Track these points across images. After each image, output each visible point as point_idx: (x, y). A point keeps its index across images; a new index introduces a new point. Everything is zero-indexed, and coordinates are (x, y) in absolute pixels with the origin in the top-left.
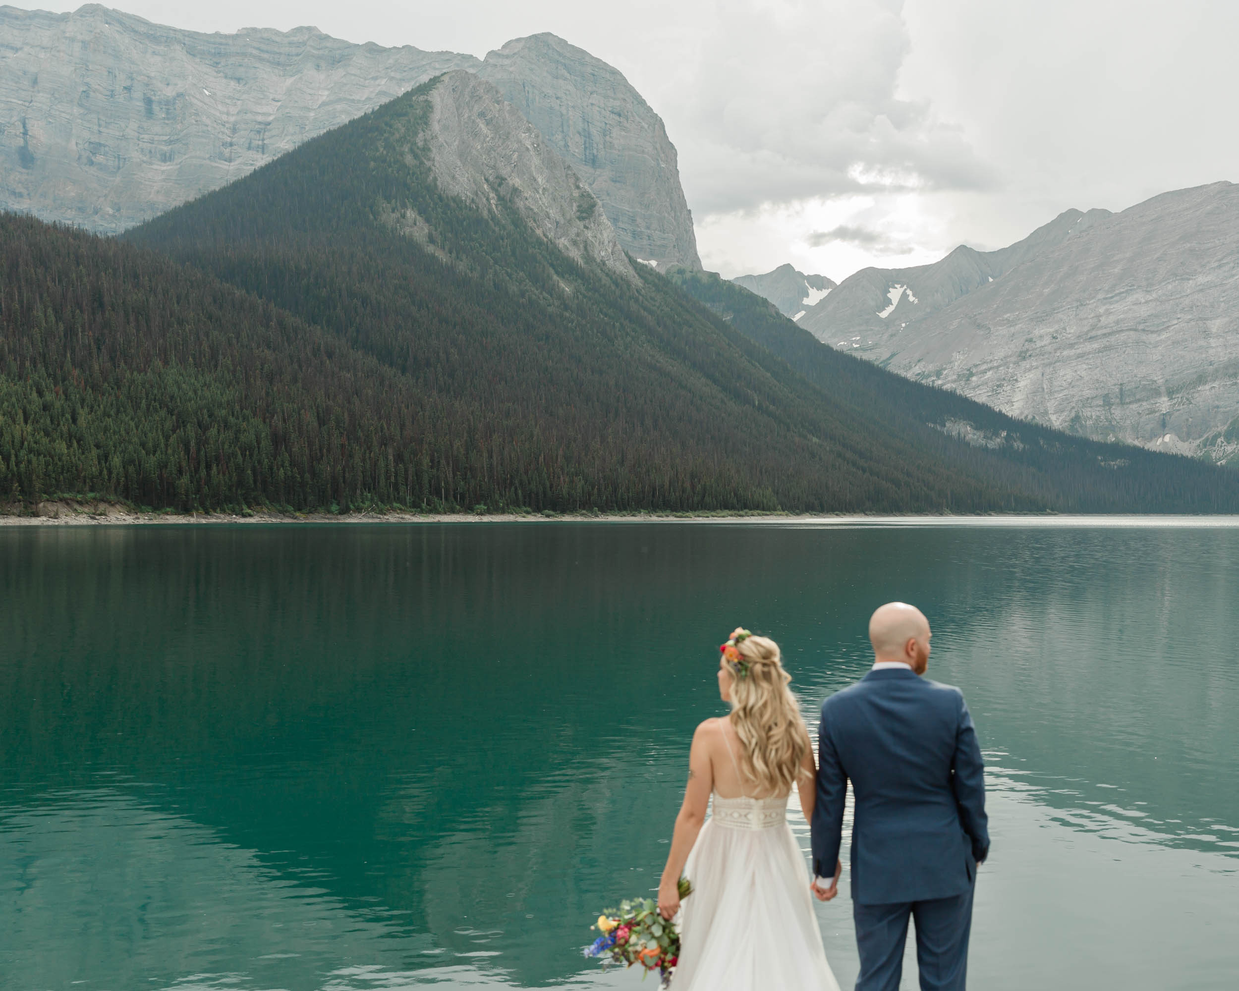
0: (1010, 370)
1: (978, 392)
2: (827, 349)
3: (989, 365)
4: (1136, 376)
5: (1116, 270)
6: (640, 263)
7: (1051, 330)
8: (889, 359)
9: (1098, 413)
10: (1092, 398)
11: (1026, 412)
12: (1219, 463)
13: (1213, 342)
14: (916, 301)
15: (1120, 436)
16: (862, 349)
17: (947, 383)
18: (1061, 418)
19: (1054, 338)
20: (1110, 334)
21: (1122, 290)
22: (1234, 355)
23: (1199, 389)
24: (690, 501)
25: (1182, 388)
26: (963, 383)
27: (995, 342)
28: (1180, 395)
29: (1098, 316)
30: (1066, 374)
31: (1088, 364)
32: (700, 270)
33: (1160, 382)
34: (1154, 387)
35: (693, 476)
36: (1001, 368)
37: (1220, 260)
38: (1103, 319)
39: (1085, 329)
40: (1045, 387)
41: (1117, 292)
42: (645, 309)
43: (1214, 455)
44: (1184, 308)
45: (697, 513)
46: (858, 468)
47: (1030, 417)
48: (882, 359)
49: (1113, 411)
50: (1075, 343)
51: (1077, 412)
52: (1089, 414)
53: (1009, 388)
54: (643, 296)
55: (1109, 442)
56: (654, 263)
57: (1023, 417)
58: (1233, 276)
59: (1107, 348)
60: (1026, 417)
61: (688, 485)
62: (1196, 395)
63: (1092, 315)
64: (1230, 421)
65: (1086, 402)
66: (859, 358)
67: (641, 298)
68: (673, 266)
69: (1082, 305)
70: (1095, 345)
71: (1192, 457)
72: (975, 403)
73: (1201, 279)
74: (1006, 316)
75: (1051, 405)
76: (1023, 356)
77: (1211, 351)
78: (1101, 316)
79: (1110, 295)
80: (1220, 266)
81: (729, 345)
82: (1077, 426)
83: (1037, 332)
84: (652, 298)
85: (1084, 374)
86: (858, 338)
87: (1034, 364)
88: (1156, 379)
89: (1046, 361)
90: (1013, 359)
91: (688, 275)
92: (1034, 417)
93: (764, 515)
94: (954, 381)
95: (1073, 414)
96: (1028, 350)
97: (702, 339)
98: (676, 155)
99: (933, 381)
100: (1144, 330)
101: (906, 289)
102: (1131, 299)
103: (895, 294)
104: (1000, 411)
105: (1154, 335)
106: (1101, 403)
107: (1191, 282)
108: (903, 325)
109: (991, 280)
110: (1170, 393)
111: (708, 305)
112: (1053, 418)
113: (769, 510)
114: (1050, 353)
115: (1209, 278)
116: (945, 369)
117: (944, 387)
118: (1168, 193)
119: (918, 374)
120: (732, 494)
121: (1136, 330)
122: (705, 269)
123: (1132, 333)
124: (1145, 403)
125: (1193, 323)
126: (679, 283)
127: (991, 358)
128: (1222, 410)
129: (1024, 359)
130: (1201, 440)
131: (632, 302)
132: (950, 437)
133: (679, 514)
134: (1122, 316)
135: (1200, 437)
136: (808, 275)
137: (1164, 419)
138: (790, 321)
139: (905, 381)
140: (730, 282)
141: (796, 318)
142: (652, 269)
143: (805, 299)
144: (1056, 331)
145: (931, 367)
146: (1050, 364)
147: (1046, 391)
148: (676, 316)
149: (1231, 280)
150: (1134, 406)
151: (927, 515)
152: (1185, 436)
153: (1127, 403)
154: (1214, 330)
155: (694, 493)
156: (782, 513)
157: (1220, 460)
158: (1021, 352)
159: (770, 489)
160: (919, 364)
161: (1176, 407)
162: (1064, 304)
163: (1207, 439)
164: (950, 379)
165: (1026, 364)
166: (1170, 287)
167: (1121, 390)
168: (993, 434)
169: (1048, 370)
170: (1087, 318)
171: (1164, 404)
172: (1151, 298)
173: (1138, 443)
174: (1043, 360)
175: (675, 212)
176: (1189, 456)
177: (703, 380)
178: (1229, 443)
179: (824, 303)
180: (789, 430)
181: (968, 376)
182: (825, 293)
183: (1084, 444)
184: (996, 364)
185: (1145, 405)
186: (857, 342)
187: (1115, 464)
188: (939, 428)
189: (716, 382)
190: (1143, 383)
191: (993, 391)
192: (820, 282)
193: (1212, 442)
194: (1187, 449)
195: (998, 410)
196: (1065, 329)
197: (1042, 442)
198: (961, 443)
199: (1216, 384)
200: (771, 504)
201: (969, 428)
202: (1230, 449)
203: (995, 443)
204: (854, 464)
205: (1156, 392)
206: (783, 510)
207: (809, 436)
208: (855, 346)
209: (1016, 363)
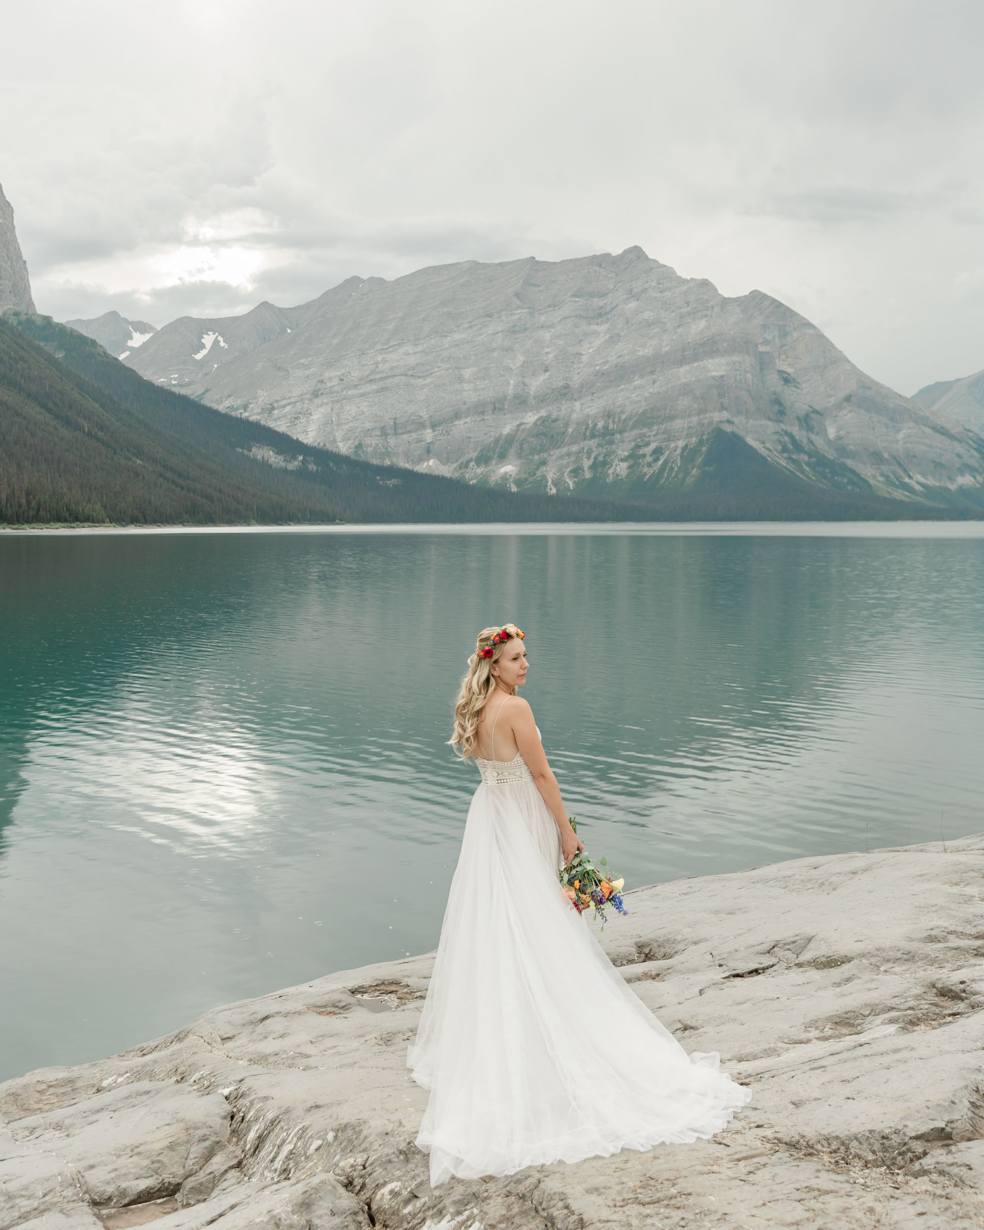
0: (306, 406)
1: (279, 423)
2: (149, 385)
3: (288, 401)
4: (406, 412)
5: (390, 327)
7: (339, 373)
8: (203, 394)
9: (377, 442)
10: (372, 429)
11: (319, 440)
12: (471, 483)
13: (466, 386)
14: (226, 347)
15: (394, 460)
16: (180, 385)
17: (253, 415)
18: (347, 446)
19: (342, 380)
20: (387, 377)
21: (395, 343)
22: (482, 397)
23: (456, 423)
24: (26, 515)
25: (442, 423)
26: (266, 415)
27: (293, 382)
28: (440, 428)
29: (377, 363)
30: (351, 409)
31: (368, 402)
32: (35, 314)
33: (426, 416)
34: (420, 421)
35: (28, 494)
36: (298, 404)
37: (470, 322)
38: (380, 366)
39: (366, 373)
40: (334, 419)
41: (391, 344)
43: (467, 476)
44: (443, 359)
45: (32, 525)
46: (177, 486)
47: (322, 444)
48: (197, 394)
49: (388, 440)
50: (358, 385)
51: (360, 441)
52: (369, 442)
53: (304, 420)
55: (385, 465)
57: (315, 444)
58: (480, 335)
59: (384, 389)
60: (319, 444)
61: (23, 501)
62: (453, 428)
63: (371, 362)
64: (479, 449)
65: (367, 433)
66: (177, 392)
68: (9, 309)
69: (363, 354)
70: (374, 387)
71: (451, 478)
72: (276, 432)
73: (457, 337)
74: (302, 361)
75: (339, 435)
76: (316, 394)
77: (465, 394)
78: (378, 363)
79: (386, 347)
80: (471, 327)
81: (61, 379)
82: (360, 452)
83: (327, 375)
85: (365, 409)
86: (176, 376)
87: (325, 401)
88: (422, 414)
89: (335, 399)
90: (308, 396)
91: (23, 318)
92: (325, 445)
93: (93, 526)
94: (259, 414)
95: (357, 442)
96: (320, 390)
97: (36, 373)
98: (12, 212)
99: (241, 414)
100: (412, 375)
101: (217, 336)
102: (402, 350)
103: (208, 340)
104: (297, 439)
105: (421, 380)
106: (379, 433)
107: (448, 338)
108: (216, 366)
109: (289, 331)
110: (434, 426)
111: (42, 344)
112: (341, 445)
113: (98, 522)
114: (338, 392)
115: (463, 336)
116: (251, 403)
117: (251, 419)
118: (430, 268)
119: (228, 408)
120: (65, 509)
121: (406, 375)
122: (39, 313)
123: (403, 377)
124: (413, 434)
125: (450, 371)
126: (15, 324)
127: (289, 395)
128: (473, 440)
129: (317, 396)
130: (458, 463)
132: (255, 460)
133: (16, 526)
134: (395, 364)
135: (457, 461)
136: (132, 320)
137: (428, 447)
138: (116, 359)
139: (217, 413)
140: (62, 325)
141: (121, 357)
143: (129, 341)
144: (343, 375)
145: (239, 402)
146: (338, 401)
147: (335, 423)
148: (12, 353)
149: (479, 338)
150: (405, 436)
151: (236, 525)
152: (445, 461)
153: (400, 434)
154: (467, 377)
155: (29, 507)
156: (110, 524)
157: (472, 479)
158: (314, 391)
159: (99, 504)
160: (229, 399)
161: (438, 438)
162: (349, 352)
163: (462, 463)
164: (255, 411)
165: (318, 401)
166: (432, 342)
167: (395, 423)
168: (292, 458)
169: (337, 406)
170: (367, 365)
171: (428, 435)
172: (418, 350)
173: (408, 466)
174: (332, 397)
175: (12, 262)
176: (449, 477)
177: (38, 409)
178: (478, 466)
179: (145, 346)
180: (115, 453)
181: (270, 409)
182: (147, 337)
183: (366, 467)
184: (293, 400)
185: (414, 435)
186: (175, 379)
187: (391, 483)
188: (246, 452)
189: (49, 411)
190: (412, 417)
191: (291, 422)
192: (142, 327)
193: (466, 465)
194: (446, 471)
195: (295, 438)
196: (349, 373)
197: (331, 465)
198: (265, 465)
199: (468, 420)
200: (101, 518)
201: (271, 453)
202: (479, 471)
203: (293, 466)
204: (174, 482)
205: (422, 426)
206: (111, 522)
207: (134, 458)
208: (174, 382)
209: (310, 400)
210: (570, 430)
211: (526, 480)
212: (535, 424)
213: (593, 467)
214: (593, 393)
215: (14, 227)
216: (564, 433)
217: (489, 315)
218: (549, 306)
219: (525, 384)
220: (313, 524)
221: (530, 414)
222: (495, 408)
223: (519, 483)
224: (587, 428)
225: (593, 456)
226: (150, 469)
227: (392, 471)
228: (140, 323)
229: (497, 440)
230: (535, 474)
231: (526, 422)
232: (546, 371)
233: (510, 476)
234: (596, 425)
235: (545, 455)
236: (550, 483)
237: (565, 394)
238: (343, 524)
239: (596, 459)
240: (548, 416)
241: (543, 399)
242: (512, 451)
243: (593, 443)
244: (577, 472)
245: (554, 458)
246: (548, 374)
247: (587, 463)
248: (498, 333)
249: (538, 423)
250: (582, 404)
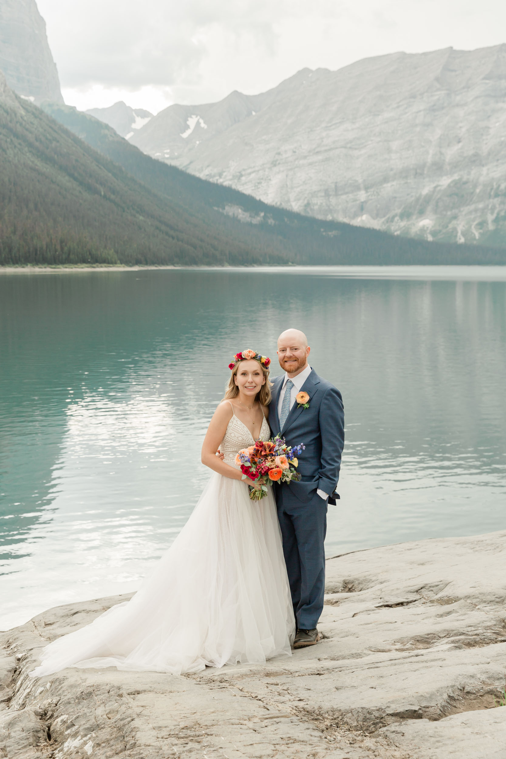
0: (267, 173)
1: (246, 187)
2: (148, 159)
3: (253, 170)
4: (345, 177)
5: (333, 108)
6: (22, 99)
7: (292, 147)
8: (189, 165)
9: (322, 201)
10: (318, 191)
11: (276, 201)
13: (393, 156)
14: (206, 127)
15: (335, 216)
16: (171, 158)
17: (226, 181)
18: (298, 204)
19: (294, 152)
20: (330, 150)
21: (337, 121)
22: (406, 164)
23: (385, 185)
25: (374, 185)
26: (236, 181)
27: (257, 154)
28: (372, 190)
29: (322, 138)
30: (301, 176)
31: (315, 169)
32: (63, 105)
33: (360, 181)
34: (356, 184)
35: (62, 242)
36: (260, 172)
37: (398, 103)
38: (325, 140)
39: (314, 147)
40: (288, 184)
41: (334, 122)
42: (27, 130)
43: (393, 228)
44: (376, 134)
45: (65, 266)
46: (169, 236)
47: (278, 204)
48: (184, 165)
49: (331, 200)
50: (307, 156)
51: (309, 200)
52: (316, 202)
53: (265, 184)
54: (25, 121)
55: (328, 220)
56: (32, 99)
57: (274, 204)
58: (406, 113)
59: (327, 159)
60: (276, 203)
61: (58, 247)
62: (382, 190)
63: (318, 138)
64: (403, 206)
65: (314, 194)
66: (169, 164)
67: (24, 123)
68: (45, 101)
69: (312, 131)
70: (320, 157)
71: (380, 230)
72: (243, 195)
73: (387, 115)
74: (264, 137)
75: (292, 196)
76: (274, 164)
77: (393, 162)
79: (329, 125)
80: (398, 107)
81: (84, 155)
82: (308, 209)
83: (283, 148)
84: (32, 123)
85: (313, 175)
86: (168, 151)
87: (282, 169)
88: (358, 179)
89: (289, 167)
90: (268, 166)
91: (55, 108)
92: (281, 204)
93: (108, 266)
94: (231, 180)
95: (306, 202)
96: (277, 160)
97: (65, 150)
98: (45, 25)
99: (217, 180)
100: (350, 148)
101: (199, 119)
102: (343, 127)
103: (192, 122)
104: (260, 200)
105: (357, 151)
106: (323, 194)
107: (380, 116)
108: (198, 142)
109: (254, 113)
110: (366, 189)
111: (69, 127)
112: (293, 204)
113: (112, 263)
114: (292, 162)
115: (392, 114)
116: (224, 172)
117: (225, 184)
118: (366, 59)
119: (207, 175)
120: (88, 254)
121: (345, 147)
122: (66, 104)
123: (343, 149)
125: (381, 144)
126: (50, 113)
127: (254, 165)
128: (398, 199)
129: (275, 165)
130: (386, 218)
131: (18, 125)
132: (228, 216)
133: (53, 266)
134: (337, 139)
135: (384, 216)
136: (135, 109)
137: (362, 205)
138: (124, 139)
139: (199, 180)
140: (83, 112)
141: (127, 137)
142: (31, 103)
143: (133, 124)
144: (296, 148)
145: (216, 171)
146: (291, 169)
147: (289, 186)
148: (48, 135)
149: (405, 116)
150: (344, 197)
151: (213, 265)
152: (376, 216)
153: (340, 195)
154: (394, 148)
155: (63, 253)
156: (120, 265)
157: (396, 231)
158: (273, 161)
159: (112, 250)
160: (208, 168)
161: (370, 197)
162: (301, 130)
163: (389, 218)
164: (228, 178)
165: (276, 169)
166: (367, 120)
167: (336, 186)
168: (256, 214)
169: (291, 173)
170: (315, 140)
171: (362, 196)
172: (355, 127)
173: (346, 220)
174: (287, 166)
175: (45, 64)
176: (378, 229)
177: (67, 178)
178: (402, 221)
179: (145, 127)
180: (124, 211)
181: (239, 176)
182: (146, 120)
183: (313, 221)
184: (257, 169)
185: (351, 196)
186: (167, 153)
187: (332, 234)
188: (221, 210)
189: (75, 179)
190: (350, 182)
191: (255, 186)
192: (143, 114)
193: (392, 220)
194: (376, 224)
195: (258, 198)
196: (301, 146)
197: (286, 220)
198: (235, 220)
199: (394, 183)
200: (113, 260)
201: (240, 210)
202: (403, 224)
203: (257, 220)
204: (167, 234)
205: (358, 188)
206: (121, 263)
207: (137, 215)
208: (167, 156)
209: (270, 168)
210: (478, 191)
211: (440, 231)
212: (449, 186)
213: (496, 220)
214: (498, 160)
215: (46, 37)
216: (472, 193)
217: (413, 97)
218: (464, 88)
219: (441, 153)
220: (271, 266)
221: (445, 178)
222: (416, 173)
223: (434, 233)
224: (492, 189)
225: (496, 212)
226: (150, 223)
227: (333, 225)
228: (141, 110)
229: (418, 199)
230: (447, 226)
231: (441, 183)
232: (459, 142)
233: (427, 228)
234: (499, 186)
235: (455, 211)
236: (459, 234)
237: (474, 161)
238: (294, 266)
239: (498, 214)
240: (460, 179)
241: (455, 166)
242: (429, 208)
243: (497, 201)
244: (481, 225)
245: (464, 213)
246: (460, 145)
247: (490, 218)
248: (420, 111)
249: (452, 185)
250: (488, 169)
